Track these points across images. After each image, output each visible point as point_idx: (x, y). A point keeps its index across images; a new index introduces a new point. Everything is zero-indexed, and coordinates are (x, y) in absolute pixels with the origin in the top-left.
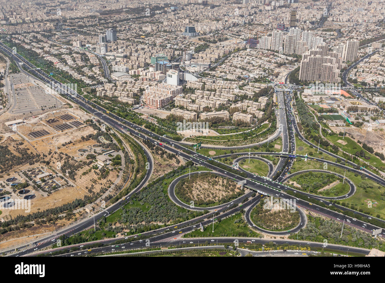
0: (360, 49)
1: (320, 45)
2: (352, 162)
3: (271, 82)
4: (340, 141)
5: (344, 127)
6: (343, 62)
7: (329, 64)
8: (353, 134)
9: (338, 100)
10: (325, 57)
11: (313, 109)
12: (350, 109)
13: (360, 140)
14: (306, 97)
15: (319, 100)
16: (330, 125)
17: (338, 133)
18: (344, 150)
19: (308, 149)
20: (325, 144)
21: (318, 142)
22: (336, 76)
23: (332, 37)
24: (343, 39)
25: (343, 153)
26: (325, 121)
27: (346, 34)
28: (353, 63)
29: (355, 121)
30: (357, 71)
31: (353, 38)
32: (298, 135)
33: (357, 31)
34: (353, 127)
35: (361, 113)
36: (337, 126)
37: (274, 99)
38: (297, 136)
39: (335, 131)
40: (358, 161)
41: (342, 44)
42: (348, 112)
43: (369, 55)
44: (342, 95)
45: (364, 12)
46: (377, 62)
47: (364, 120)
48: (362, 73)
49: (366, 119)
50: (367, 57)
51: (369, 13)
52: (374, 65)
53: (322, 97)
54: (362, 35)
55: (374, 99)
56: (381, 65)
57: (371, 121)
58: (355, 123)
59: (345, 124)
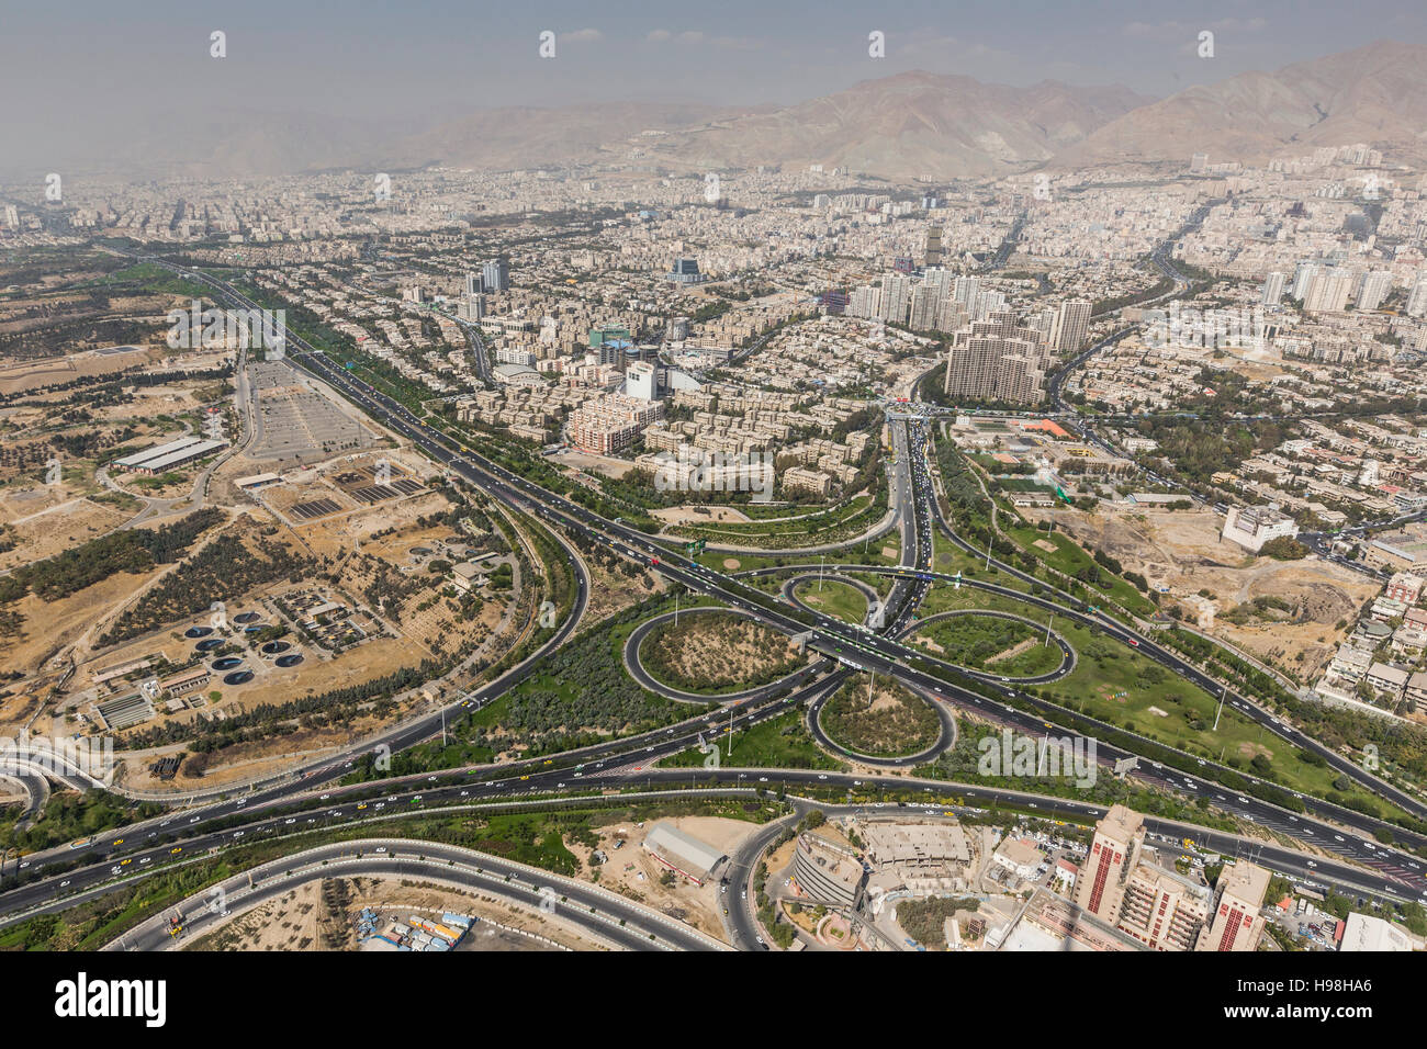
0: (1092, 323)
1: (997, 311)
2: (1068, 595)
3: (878, 398)
4: (1040, 543)
5: (1050, 510)
6: (1052, 353)
7: (1018, 357)
8: (1072, 526)
9: (1037, 445)
10: (1010, 340)
11: (976, 464)
12: (1066, 467)
13: (1090, 542)
14: (960, 436)
15: (991, 442)
16: (1017, 503)
17: (1036, 522)
18: (1050, 564)
19: (962, 560)
20: (1004, 550)
21: (986, 543)
22: (1035, 386)
23: (1027, 292)
24: (1052, 297)
25: (1048, 572)
26: (1005, 494)
27: (1060, 285)
28: (1075, 355)
29: (1079, 496)
30: (1086, 376)
31: (1077, 295)
32: (938, 525)
33: (1087, 280)
34: (1072, 510)
35: (1092, 476)
36: (1034, 505)
37: (885, 439)
38: (936, 528)
39: (1028, 518)
40: (1082, 590)
41: (1050, 308)
42: (1061, 474)
43: (1115, 337)
44: (1049, 433)
45: (1105, 234)
46: (1134, 355)
47: (1099, 493)
48: (1096, 381)
49: (1105, 492)
50: (1109, 343)
51: (1116, 237)
52: (1127, 362)
53: (999, 434)
54: (1100, 290)
55: (1124, 444)
56: (1143, 363)
57: (1116, 495)
58: (1077, 500)
59: (1053, 502)
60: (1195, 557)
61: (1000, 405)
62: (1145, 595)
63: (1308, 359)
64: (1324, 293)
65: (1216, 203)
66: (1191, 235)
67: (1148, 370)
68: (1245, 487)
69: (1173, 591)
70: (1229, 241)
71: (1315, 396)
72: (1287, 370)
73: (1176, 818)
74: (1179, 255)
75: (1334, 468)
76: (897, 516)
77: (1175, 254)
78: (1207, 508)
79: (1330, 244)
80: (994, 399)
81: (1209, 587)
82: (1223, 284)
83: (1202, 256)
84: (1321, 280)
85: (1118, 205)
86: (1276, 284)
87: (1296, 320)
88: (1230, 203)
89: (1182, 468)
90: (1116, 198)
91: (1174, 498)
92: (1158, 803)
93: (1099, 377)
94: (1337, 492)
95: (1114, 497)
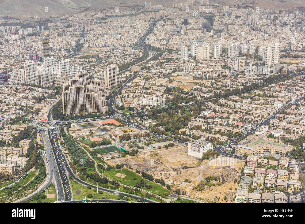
0: (121, 74)
1: (80, 74)
2: (134, 195)
3: (32, 122)
4: (118, 175)
5: (120, 159)
6: (107, 89)
7: (93, 93)
8: (130, 164)
9: (109, 131)
10: (88, 86)
11: (84, 145)
12: (123, 138)
13: (139, 170)
14: (74, 133)
15: (88, 133)
16: (105, 159)
17: (115, 166)
18: (124, 183)
19: (86, 191)
20: (104, 181)
21: (95, 180)
22: (103, 104)
23: (91, 64)
24: (102, 65)
25: (124, 187)
26: (99, 156)
27: (104, 59)
28: (117, 89)
29: (130, 150)
30: (123, 97)
31: (112, 63)
32: (72, 177)
33: (115, 56)
34: (128, 157)
35: (134, 140)
36: (113, 158)
37: (39, 140)
38: (71, 179)
39: (111, 164)
40: (140, 192)
41: (102, 70)
42: (121, 142)
43: (131, 79)
44: (112, 124)
45: (118, 37)
46: (140, 85)
47: (138, 147)
48: (127, 98)
49: (140, 146)
50: (129, 82)
51: (123, 37)
52: (138, 89)
53: (91, 129)
54: (121, 60)
55: (143, 124)
56: (144, 88)
57: (145, 147)
58: (130, 152)
59: (120, 155)
60: (180, 166)
61: (89, 116)
62: (165, 188)
63: (202, 78)
64: (201, 53)
65: (158, 21)
66: (151, 34)
67: (147, 91)
68: (191, 133)
69: (175, 183)
70: (165, 36)
71: (207, 92)
72: (196, 84)
74: (148, 43)
75: (220, 119)
76: (52, 177)
77: (147, 42)
78: (180, 145)
79: (199, 34)
80: (86, 113)
81: (188, 178)
82: (167, 53)
83: (157, 42)
84: (199, 48)
85: (121, 24)
86: (185, 51)
87: (194, 64)
88: (162, 21)
89: (168, 130)
90: (120, 21)
91: (167, 143)
93: (128, 97)
94: (223, 129)
95: (144, 148)
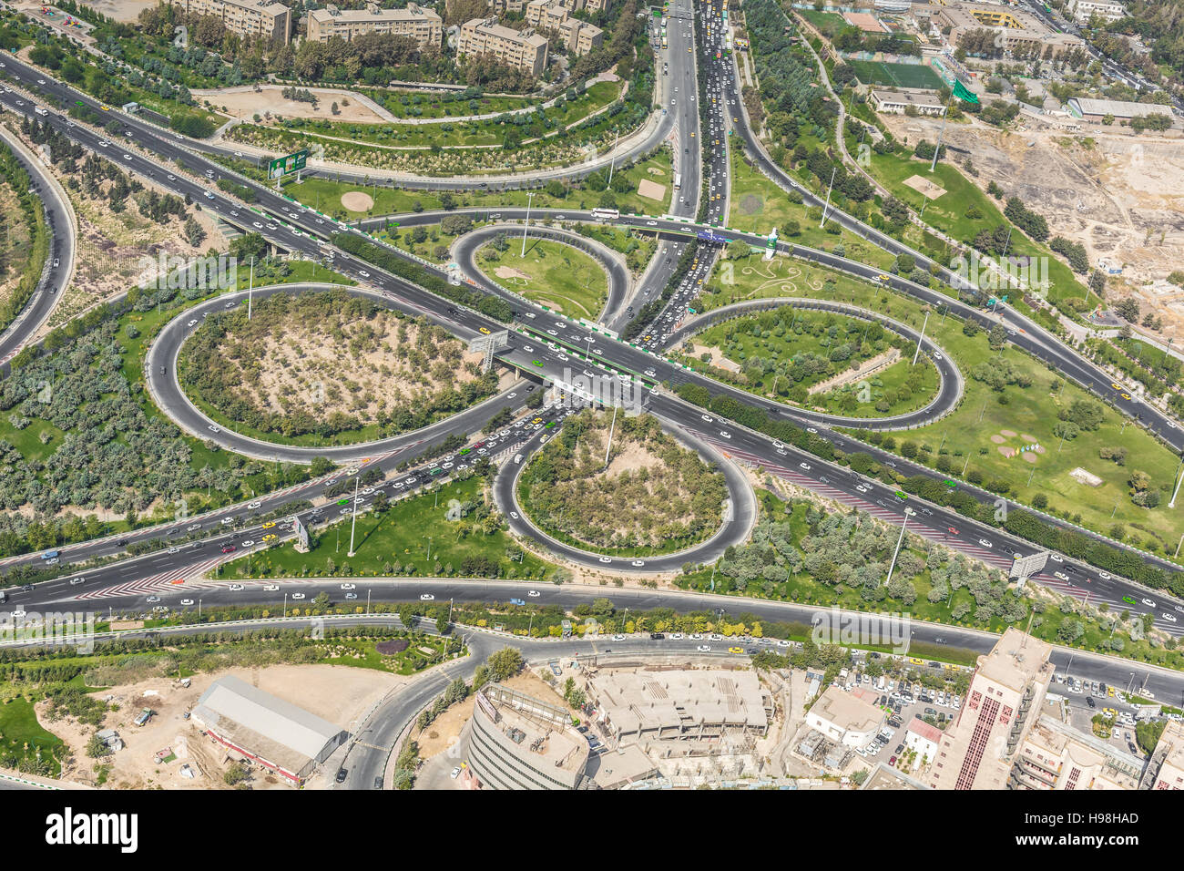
4: (915, 182)
5: (939, 123)
8: (973, 152)
11: (814, 31)
12: (971, 43)
13: (1000, 184)
16: (881, 107)
17: (912, 144)
18: (931, 219)
19: (780, 208)
20: (853, 192)
21: (824, 178)
25: (926, 234)
26: (861, 89)
29: (986, 99)
32: (742, 143)
34: (974, 123)
35: (1013, 63)
36: (911, 113)
38: (737, 147)
39: (899, 135)
42: (960, 56)
47: (1022, 96)
49: (1031, 94)
55: (1071, 5)
57: (1050, 101)
58: (984, 106)
59: (944, 108)
60: (1168, 215)
62: (1082, 280)
69: (1128, 272)
73: (1100, 649)
76: (668, 123)
89: (1162, 56)
91: (1144, 110)
92: (1073, 625)
95: (1046, 104)
